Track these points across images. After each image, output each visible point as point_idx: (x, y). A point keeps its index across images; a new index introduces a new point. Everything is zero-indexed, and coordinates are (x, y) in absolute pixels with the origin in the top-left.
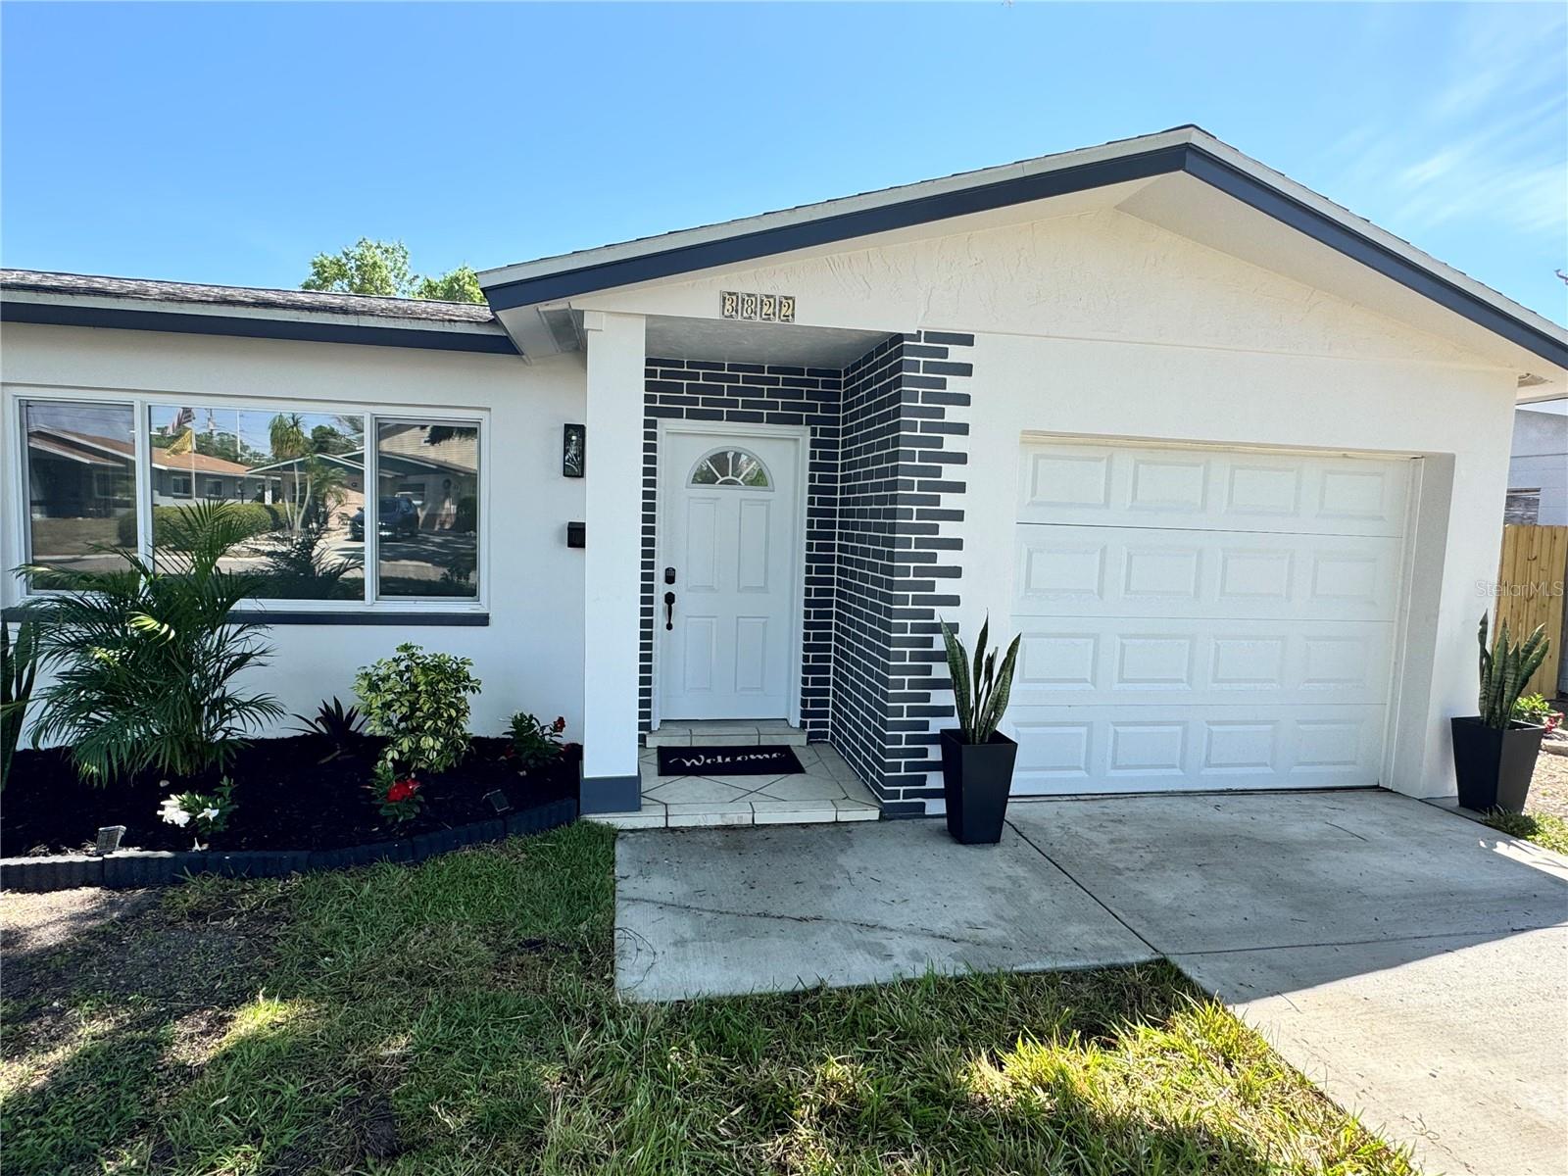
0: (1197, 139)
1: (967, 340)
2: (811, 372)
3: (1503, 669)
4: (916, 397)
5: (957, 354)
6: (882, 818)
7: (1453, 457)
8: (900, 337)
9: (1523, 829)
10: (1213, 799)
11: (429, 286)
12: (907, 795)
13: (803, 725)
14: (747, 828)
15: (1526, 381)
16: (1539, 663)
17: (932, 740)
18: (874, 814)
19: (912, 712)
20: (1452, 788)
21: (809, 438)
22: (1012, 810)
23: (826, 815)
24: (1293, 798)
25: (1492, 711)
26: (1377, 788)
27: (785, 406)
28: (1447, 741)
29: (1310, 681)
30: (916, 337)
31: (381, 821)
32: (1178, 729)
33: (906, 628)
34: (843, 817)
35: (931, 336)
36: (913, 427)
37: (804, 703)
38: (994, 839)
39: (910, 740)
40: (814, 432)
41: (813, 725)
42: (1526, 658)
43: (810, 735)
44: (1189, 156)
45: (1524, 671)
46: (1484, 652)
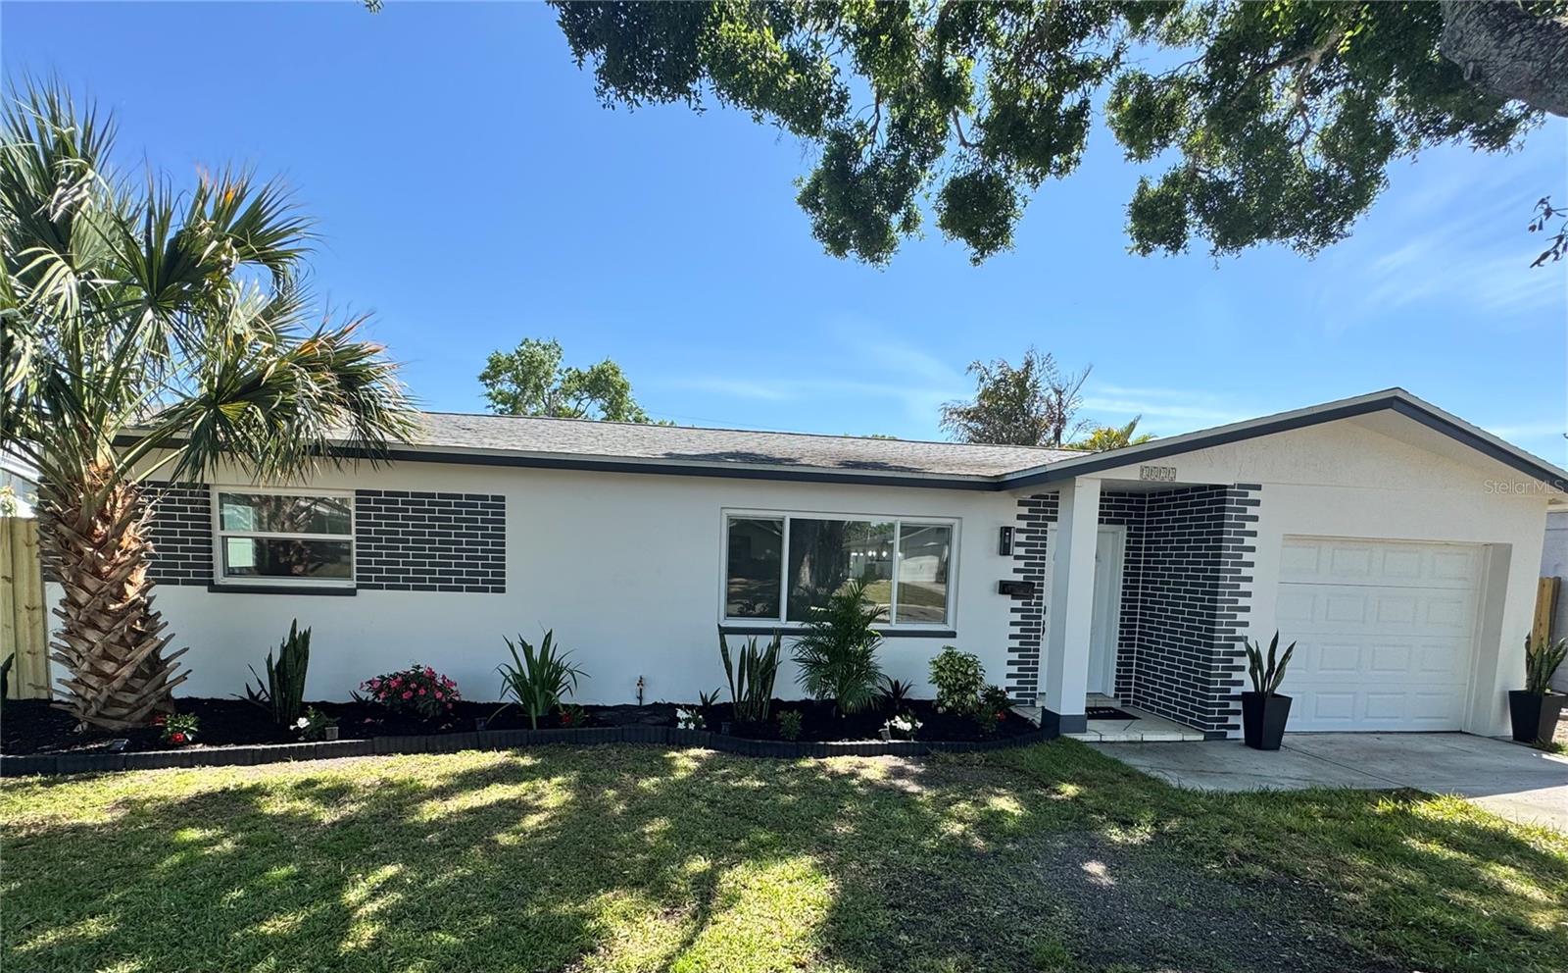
0: (1400, 395)
1: (1258, 487)
2: (1131, 495)
3: (1541, 662)
4: (1231, 516)
5: (1253, 495)
6: (1205, 740)
7: (1511, 545)
8: (1225, 487)
9: (1556, 749)
10: (1379, 736)
11: (579, 375)
12: (1218, 727)
13: (1117, 696)
14: (1138, 742)
15: (1552, 502)
16: (1562, 660)
17: (1235, 698)
18: (1201, 737)
19: (1222, 683)
20: (1509, 731)
21: (1126, 532)
22: (1285, 739)
23: (1177, 737)
24: (1417, 736)
25: (1534, 687)
26: (1461, 732)
27: (1116, 514)
28: (1505, 704)
29: (1424, 670)
30: (1233, 487)
31: (983, 731)
32: (1351, 696)
33: (1221, 639)
34: (1186, 738)
35: (1240, 486)
36: (1229, 533)
37: (1117, 683)
38: (1277, 749)
39: (1221, 698)
40: (1129, 529)
41: (1123, 696)
42: (1554, 657)
43: (1123, 702)
44: (1395, 402)
45: (1553, 664)
46: (1529, 654)
